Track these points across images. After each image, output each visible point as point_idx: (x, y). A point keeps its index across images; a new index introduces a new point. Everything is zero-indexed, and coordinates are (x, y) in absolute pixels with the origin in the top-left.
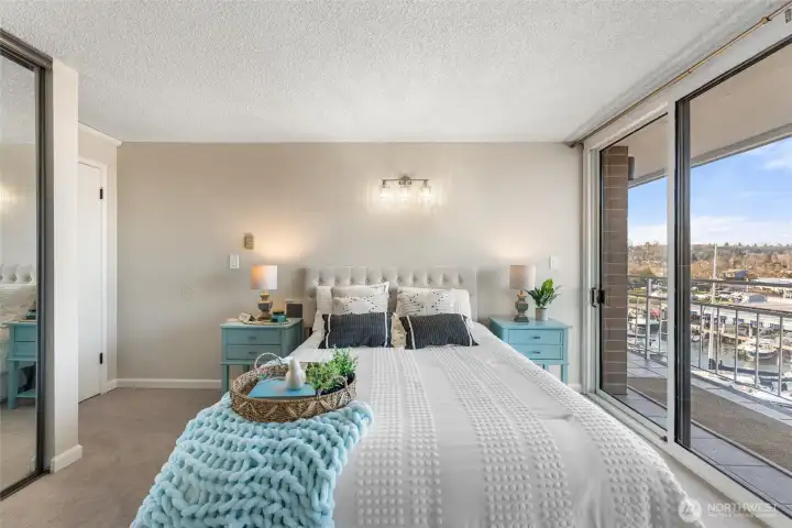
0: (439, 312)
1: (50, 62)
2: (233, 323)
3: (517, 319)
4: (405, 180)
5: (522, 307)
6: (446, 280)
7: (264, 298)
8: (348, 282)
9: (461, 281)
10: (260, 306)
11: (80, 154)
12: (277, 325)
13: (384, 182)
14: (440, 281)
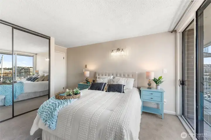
0: (118, 84)
1: (50, 38)
2: (81, 83)
3: (148, 88)
4: (118, 50)
5: (149, 84)
6: (128, 76)
7: (87, 78)
8: (101, 75)
9: (132, 76)
10: (86, 80)
11: (55, 50)
12: (87, 84)
13: (112, 50)
14: (127, 76)
